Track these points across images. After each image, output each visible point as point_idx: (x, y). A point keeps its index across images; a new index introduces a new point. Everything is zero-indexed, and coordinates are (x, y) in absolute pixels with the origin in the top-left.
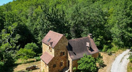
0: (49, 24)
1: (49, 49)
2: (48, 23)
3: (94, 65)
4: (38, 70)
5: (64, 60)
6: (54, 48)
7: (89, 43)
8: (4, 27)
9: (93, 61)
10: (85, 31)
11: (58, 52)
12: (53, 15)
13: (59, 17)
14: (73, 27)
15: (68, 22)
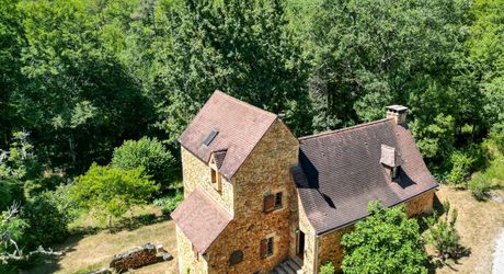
0: (213, 58)
1: (210, 180)
2: (209, 58)
3: (419, 257)
4: (165, 264)
5: (280, 228)
6: (235, 178)
7: (393, 150)
8: (22, 69)
9: (412, 237)
10: (374, 91)
11: (250, 195)
12: (228, 20)
13: (257, 28)
14: (321, 73)
15: (298, 50)
